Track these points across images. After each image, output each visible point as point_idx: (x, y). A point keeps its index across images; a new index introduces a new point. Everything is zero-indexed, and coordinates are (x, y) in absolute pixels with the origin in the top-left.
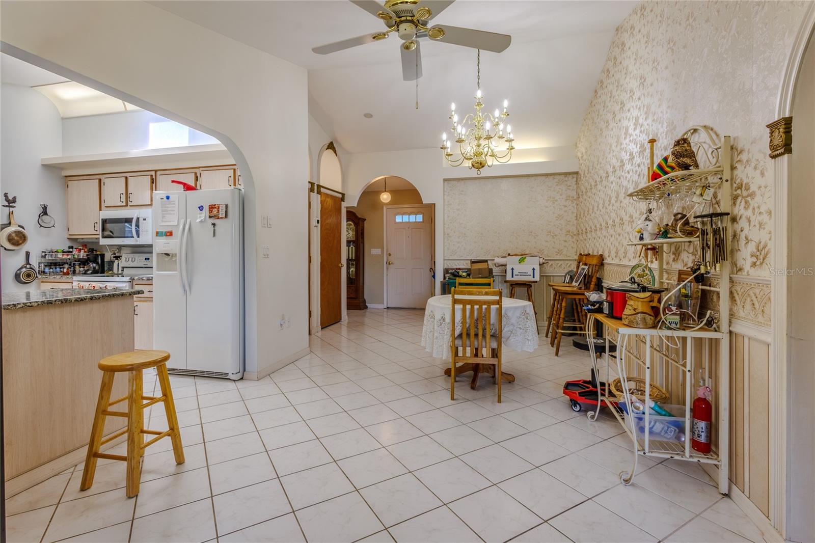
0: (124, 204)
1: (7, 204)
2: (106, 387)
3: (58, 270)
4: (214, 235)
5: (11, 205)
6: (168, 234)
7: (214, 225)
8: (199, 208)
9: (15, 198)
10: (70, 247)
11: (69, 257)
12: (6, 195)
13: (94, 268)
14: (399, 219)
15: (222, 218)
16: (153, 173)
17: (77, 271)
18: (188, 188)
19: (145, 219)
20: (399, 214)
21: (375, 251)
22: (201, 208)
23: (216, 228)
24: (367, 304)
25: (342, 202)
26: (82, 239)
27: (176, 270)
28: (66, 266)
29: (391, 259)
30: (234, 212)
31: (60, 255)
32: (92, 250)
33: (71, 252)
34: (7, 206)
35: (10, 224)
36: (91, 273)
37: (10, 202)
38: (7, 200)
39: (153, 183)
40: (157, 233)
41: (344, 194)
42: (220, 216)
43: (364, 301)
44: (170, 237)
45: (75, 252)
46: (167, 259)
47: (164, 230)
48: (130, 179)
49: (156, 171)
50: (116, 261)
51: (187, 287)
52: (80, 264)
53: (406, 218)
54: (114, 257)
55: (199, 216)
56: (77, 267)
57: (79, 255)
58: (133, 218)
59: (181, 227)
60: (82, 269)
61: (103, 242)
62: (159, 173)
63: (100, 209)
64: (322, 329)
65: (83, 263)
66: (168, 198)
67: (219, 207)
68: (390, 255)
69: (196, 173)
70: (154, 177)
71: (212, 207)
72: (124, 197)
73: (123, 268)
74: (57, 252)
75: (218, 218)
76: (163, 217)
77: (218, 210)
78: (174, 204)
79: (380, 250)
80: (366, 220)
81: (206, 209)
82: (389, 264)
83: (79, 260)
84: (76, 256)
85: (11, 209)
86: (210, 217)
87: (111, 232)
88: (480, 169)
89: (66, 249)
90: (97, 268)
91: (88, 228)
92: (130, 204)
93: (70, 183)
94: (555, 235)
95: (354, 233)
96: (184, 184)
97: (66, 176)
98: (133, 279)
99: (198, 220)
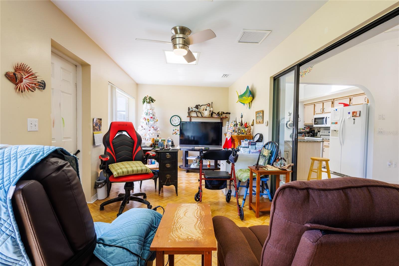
0: (322, 112)
1: (289, 115)
3: (301, 135)
4: (354, 123)
6: (336, 123)
7: (354, 119)
8: (348, 113)
9: (291, 113)
10: (305, 128)
11: (304, 131)
12: (289, 112)
13: (311, 135)
15: (358, 117)
16: (333, 100)
17: (306, 136)
18: (346, 105)
19: (329, 118)
22: (349, 113)
23: (355, 121)
26: (308, 125)
27: (338, 137)
28: (303, 134)
30: (364, 115)
31: (302, 130)
32: (311, 129)
33: (305, 129)
35: (289, 121)
36: (310, 136)
38: (289, 114)
39: (332, 104)
40: (332, 123)
42: (357, 116)
45: (306, 129)
46: (335, 132)
47: (335, 122)
48: (324, 103)
49: (334, 99)
50: (318, 133)
51: (342, 143)
52: (307, 133)
54: (318, 131)
55: (348, 116)
56: (306, 134)
57: (307, 131)
58: (324, 117)
59: (341, 120)
60: (308, 135)
61: (315, 126)
62: (335, 100)
63: (314, 115)
65: (308, 133)
66: (336, 110)
67: (357, 112)
69: (350, 98)
70: (333, 102)
71: (353, 113)
72: (322, 110)
73: (321, 135)
74: (301, 129)
75: (356, 117)
76: (334, 117)
77: (356, 114)
78: (339, 112)
81: (351, 113)
83: (307, 132)
84: (306, 131)
85: (290, 116)
86: (353, 116)
87: (317, 122)
89: (303, 128)
90: (312, 135)
91: (310, 121)
92: (324, 112)
93: (305, 107)
96: (344, 104)
97: (305, 105)
98: (323, 139)
99: (348, 118)
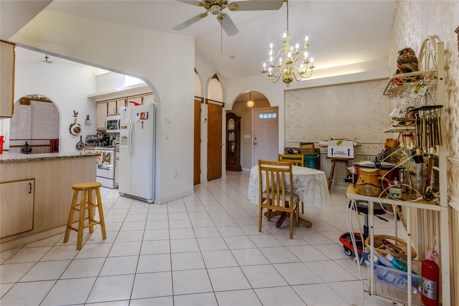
0: (115, 114)
2: (75, 197)
3: (92, 144)
4: (142, 128)
5: (76, 115)
6: (125, 127)
7: (142, 122)
8: (137, 114)
9: (77, 112)
10: (98, 134)
11: (96, 138)
12: (74, 111)
13: (105, 143)
14: (261, 116)
15: (145, 119)
16: (126, 98)
17: (99, 145)
18: (136, 104)
20: (261, 113)
21: (247, 136)
22: (138, 114)
23: (144, 124)
24: (242, 168)
25: (223, 108)
26: (101, 130)
27: (127, 145)
28: (95, 142)
29: (256, 141)
30: (151, 116)
31: (93, 138)
32: (105, 135)
33: (97, 136)
34: (74, 116)
35: (75, 124)
36: (104, 146)
37: (76, 114)
38: (75, 113)
39: (126, 103)
40: (121, 127)
41: (224, 103)
43: (240, 167)
44: (126, 129)
45: (99, 136)
46: (125, 139)
48: (118, 101)
49: (127, 97)
50: (114, 140)
51: (132, 154)
52: (100, 142)
53: (265, 116)
54: (113, 138)
55: (137, 118)
56: (99, 143)
57: (100, 138)
58: (118, 120)
59: (130, 123)
60: (101, 144)
61: (108, 131)
62: (128, 98)
63: (107, 117)
64: (208, 181)
65: (102, 141)
66: (126, 110)
67: (145, 114)
68: (256, 138)
69: (142, 97)
70: (126, 100)
71: (142, 114)
72: (115, 110)
73: (116, 144)
74: (92, 136)
76: (124, 119)
77: (144, 115)
78: (128, 113)
79: (250, 135)
80: (241, 117)
81: (140, 114)
82: (255, 144)
83: (100, 140)
84: (99, 138)
85: (76, 117)
86: (141, 119)
87: (114, 127)
88: (289, 83)
89: (96, 135)
90: (106, 143)
91: (103, 126)
92: (117, 113)
93: (98, 105)
94: (371, 125)
95: (234, 126)
96: (135, 103)
97: (97, 102)
98: (115, 149)
99: (136, 121)
